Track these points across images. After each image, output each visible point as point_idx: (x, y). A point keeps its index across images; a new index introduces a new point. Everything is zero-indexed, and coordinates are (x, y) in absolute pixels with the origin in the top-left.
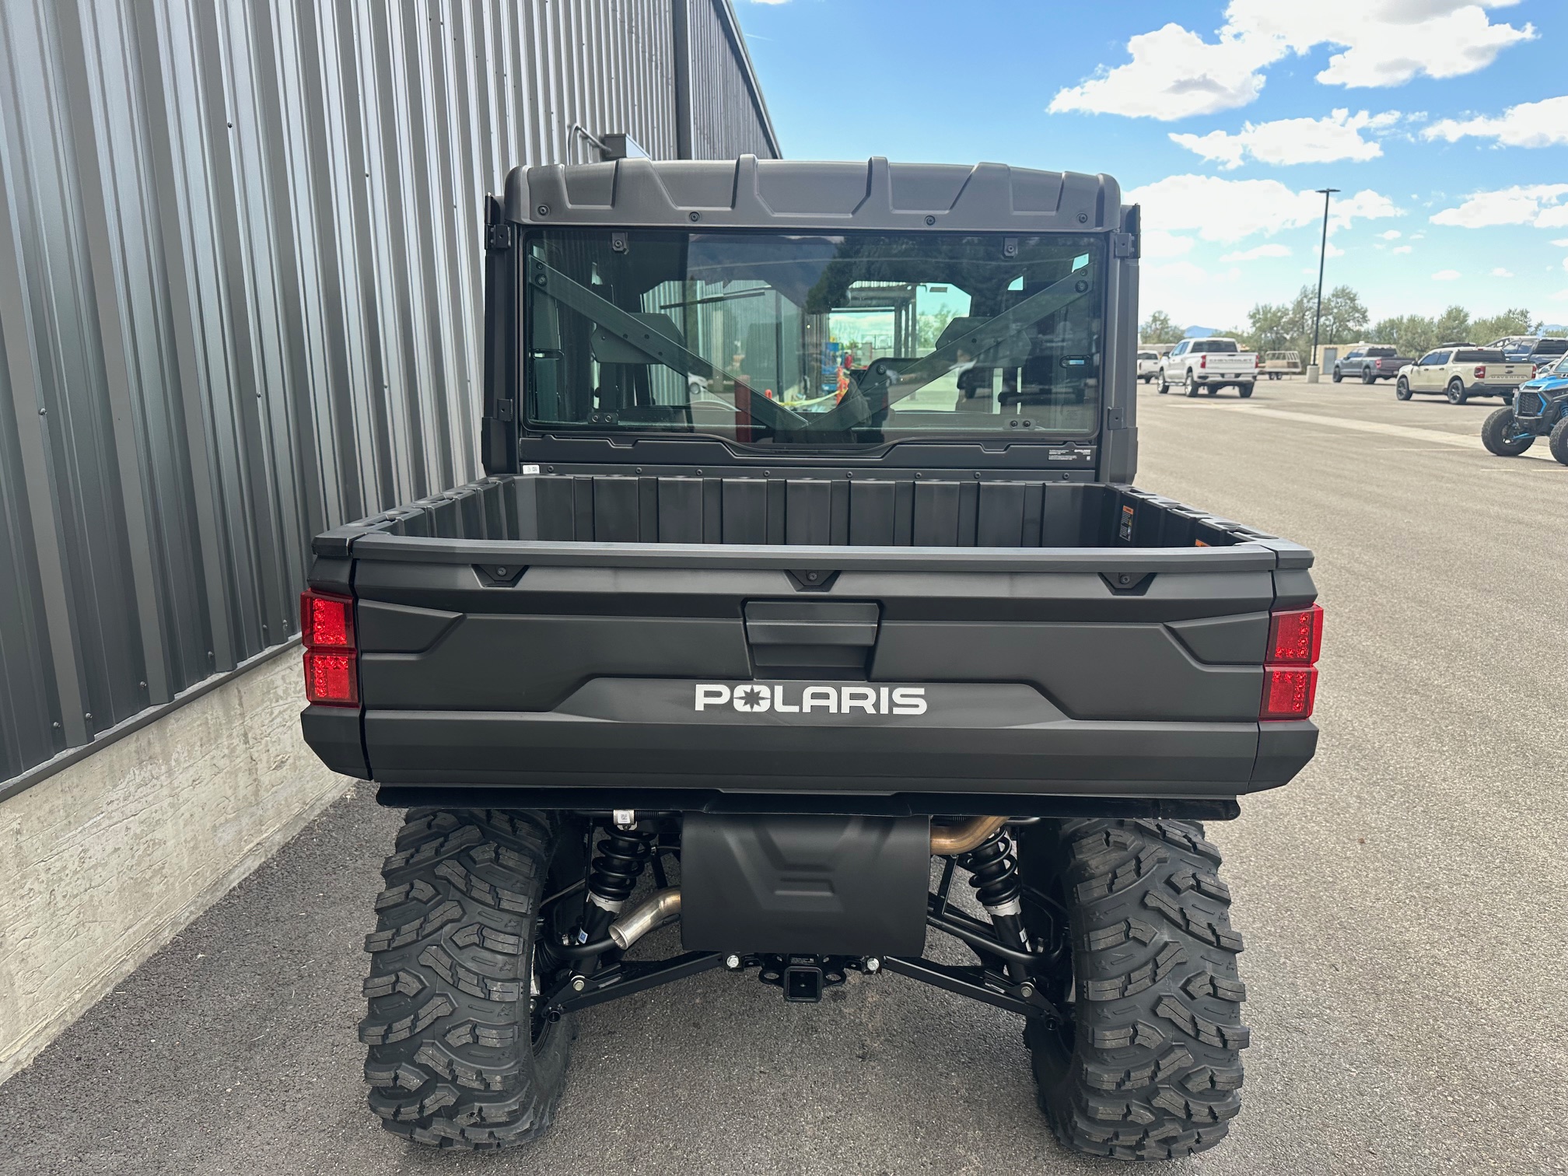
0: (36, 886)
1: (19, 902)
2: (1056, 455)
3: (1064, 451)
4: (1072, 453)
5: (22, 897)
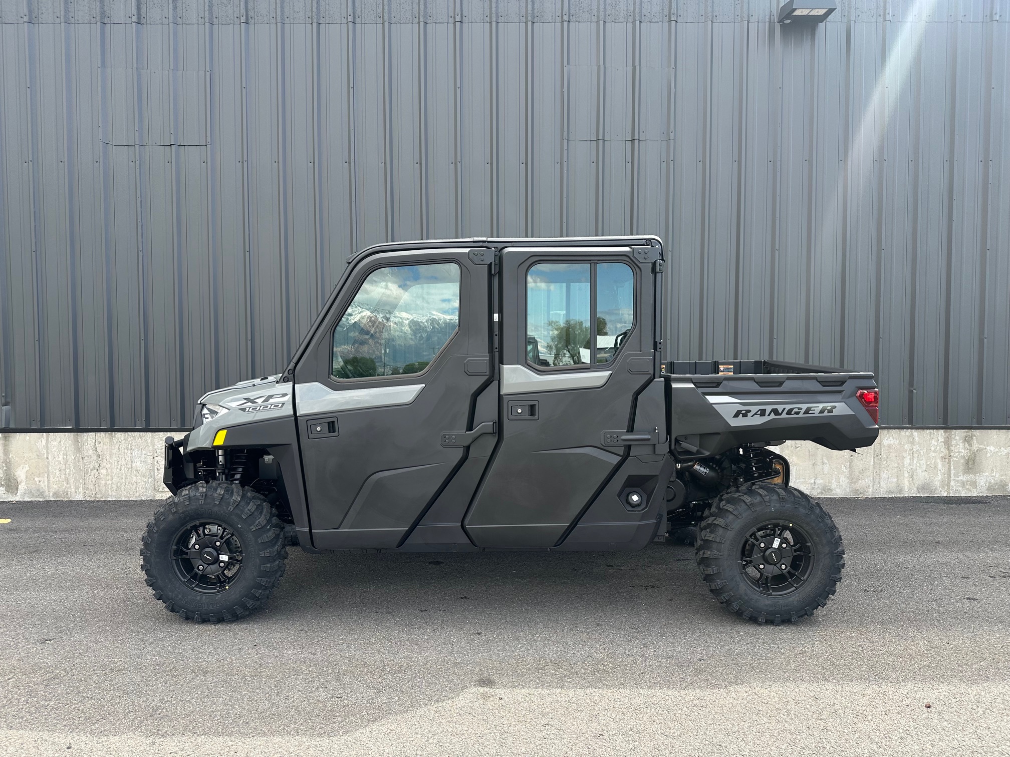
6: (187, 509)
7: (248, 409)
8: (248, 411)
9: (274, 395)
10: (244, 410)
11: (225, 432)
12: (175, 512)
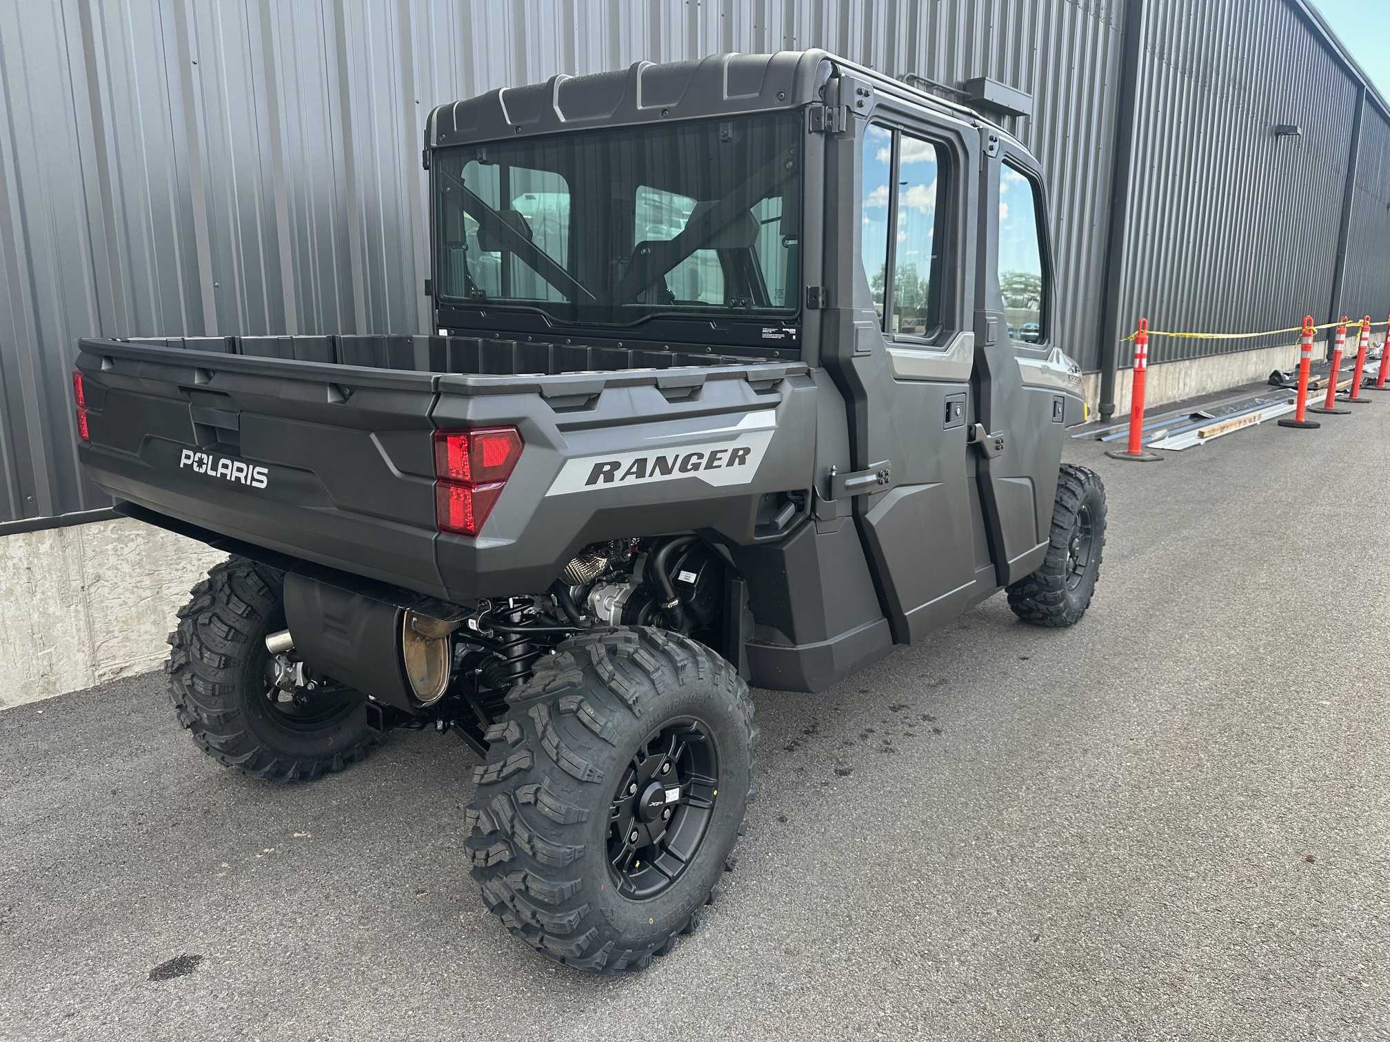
0: (189, 566)
1: (174, 572)
2: (768, 333)
3: (774, 330)
4: (780, 332)
5: (177, 570)
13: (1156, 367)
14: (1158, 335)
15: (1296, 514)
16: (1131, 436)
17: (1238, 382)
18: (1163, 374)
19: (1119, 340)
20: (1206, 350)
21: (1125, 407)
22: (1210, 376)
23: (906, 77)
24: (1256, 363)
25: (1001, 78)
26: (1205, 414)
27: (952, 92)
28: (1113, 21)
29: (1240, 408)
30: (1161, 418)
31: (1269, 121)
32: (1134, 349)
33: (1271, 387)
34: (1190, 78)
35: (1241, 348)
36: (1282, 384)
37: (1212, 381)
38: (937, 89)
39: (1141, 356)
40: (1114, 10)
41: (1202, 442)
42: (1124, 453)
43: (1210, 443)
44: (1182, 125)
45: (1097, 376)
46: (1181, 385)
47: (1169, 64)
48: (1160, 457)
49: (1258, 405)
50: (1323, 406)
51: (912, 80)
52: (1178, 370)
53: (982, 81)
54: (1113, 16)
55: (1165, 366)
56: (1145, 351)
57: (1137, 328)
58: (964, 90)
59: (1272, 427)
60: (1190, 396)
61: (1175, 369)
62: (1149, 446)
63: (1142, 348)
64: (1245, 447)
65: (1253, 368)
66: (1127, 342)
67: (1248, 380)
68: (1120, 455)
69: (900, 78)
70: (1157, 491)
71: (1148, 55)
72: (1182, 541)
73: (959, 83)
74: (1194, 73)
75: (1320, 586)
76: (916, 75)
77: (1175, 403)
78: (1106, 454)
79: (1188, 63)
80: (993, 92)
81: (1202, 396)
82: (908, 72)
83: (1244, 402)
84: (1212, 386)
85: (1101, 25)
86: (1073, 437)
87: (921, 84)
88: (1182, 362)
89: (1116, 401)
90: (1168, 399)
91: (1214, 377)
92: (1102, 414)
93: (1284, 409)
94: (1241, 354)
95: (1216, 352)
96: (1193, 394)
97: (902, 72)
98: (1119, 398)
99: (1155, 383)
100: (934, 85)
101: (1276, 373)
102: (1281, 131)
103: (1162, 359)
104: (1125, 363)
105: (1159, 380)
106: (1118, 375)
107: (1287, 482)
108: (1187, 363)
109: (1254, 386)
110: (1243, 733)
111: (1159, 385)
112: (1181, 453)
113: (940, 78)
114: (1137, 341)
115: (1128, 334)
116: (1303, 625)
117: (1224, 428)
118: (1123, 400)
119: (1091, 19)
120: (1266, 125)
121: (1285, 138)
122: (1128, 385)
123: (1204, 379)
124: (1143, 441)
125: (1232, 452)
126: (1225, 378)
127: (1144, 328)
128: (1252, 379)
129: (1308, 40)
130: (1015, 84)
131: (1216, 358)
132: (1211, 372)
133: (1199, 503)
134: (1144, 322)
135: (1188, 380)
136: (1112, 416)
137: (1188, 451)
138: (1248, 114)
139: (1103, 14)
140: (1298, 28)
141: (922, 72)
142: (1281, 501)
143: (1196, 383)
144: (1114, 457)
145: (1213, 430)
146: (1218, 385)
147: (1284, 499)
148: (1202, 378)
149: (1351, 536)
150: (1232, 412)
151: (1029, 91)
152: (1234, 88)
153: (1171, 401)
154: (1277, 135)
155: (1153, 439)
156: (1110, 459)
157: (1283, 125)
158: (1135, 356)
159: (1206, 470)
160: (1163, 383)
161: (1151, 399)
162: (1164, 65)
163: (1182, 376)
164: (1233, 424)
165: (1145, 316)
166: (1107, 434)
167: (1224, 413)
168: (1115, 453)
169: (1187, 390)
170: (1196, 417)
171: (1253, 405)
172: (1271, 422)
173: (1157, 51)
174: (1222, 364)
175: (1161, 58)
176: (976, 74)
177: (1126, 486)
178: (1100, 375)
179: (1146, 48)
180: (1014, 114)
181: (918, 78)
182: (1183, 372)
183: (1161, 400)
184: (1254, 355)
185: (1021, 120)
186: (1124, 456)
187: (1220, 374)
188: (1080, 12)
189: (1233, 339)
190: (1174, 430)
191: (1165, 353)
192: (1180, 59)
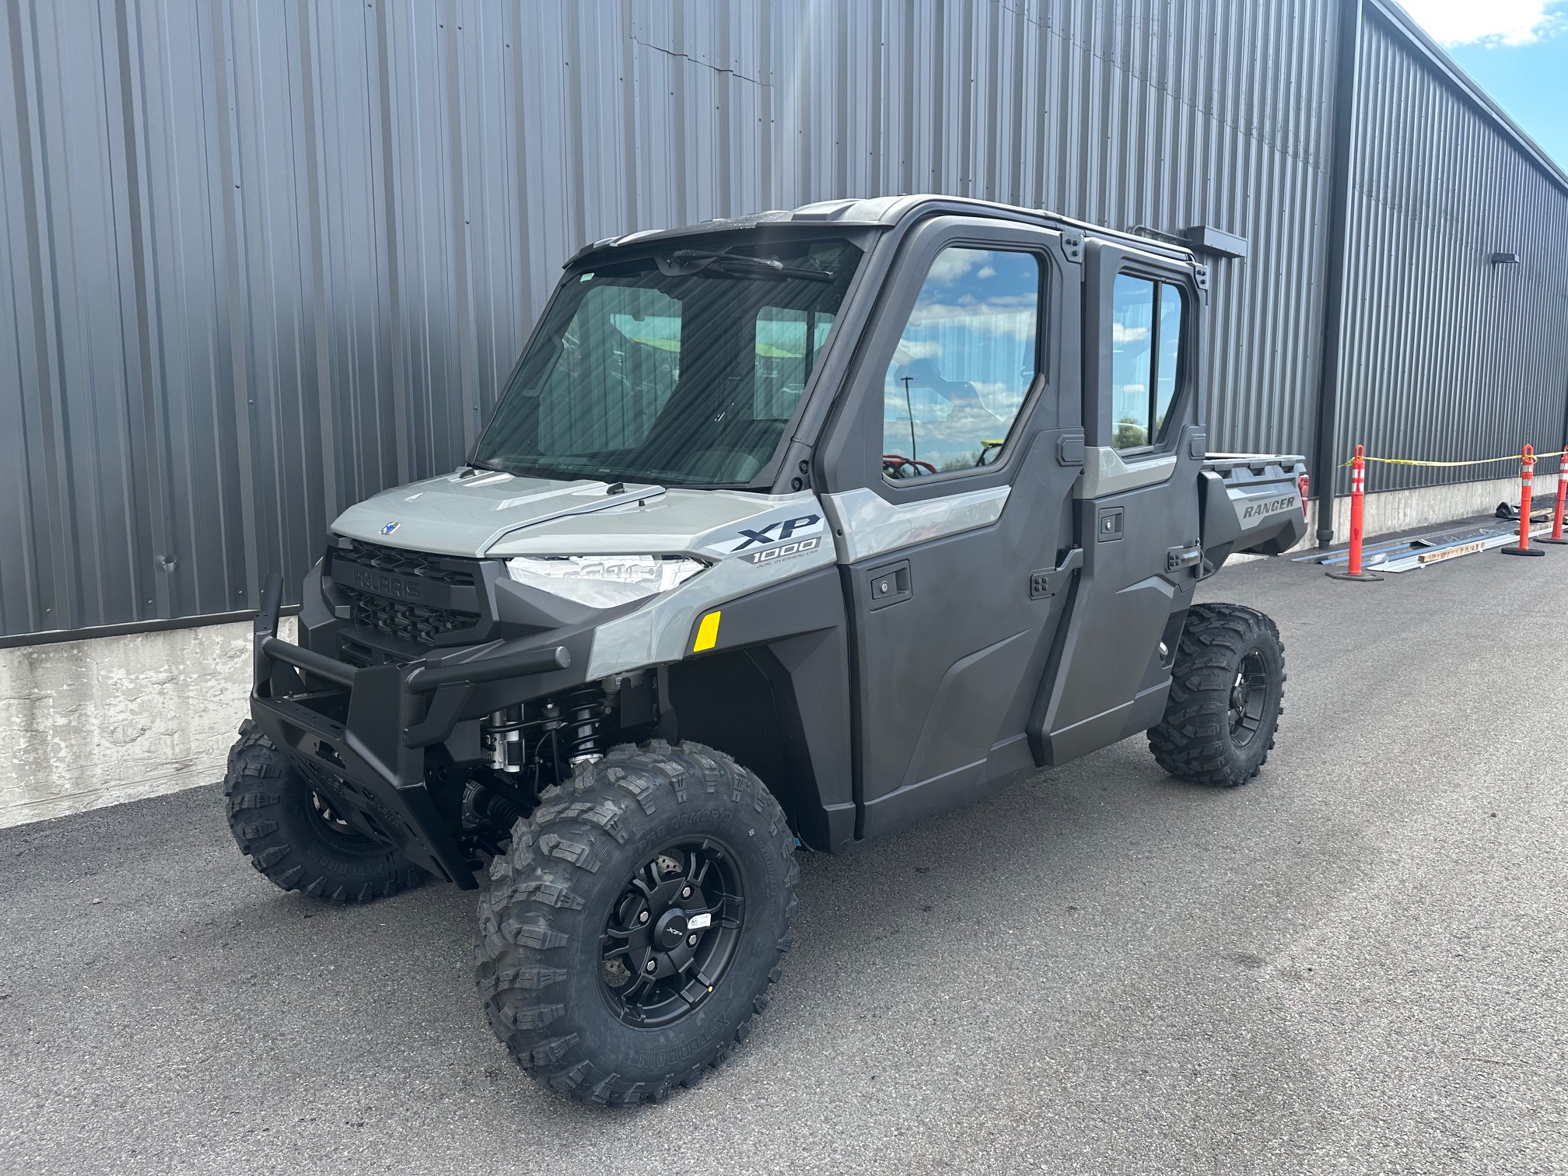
6: (653, 824)
7: (757, 556)
8: (759, 561)
9: (794, 521)
10: (750, 558)
11: (718, 614)
12: (627, 841)
13: (1374, 496)
14: (1375, 462)
15: (1510, 623)
16: (1351, 560)
17: (1463, 514)
18: (1382, 503)
19: (1336, 466)
20: (1426, 480)
21: (1344, 535)
22: (1432, 507)
23: (1135, 229)
24: (1482, 495)
25: (1217, 225)
26: (1426, 543)
27: (1174, 239)
28: (1322, 166)
29: (1462, 537)
30: (1382, 545)
31: (1484, 249)
32: (1351, 473)
33: (1498, 520)
34: (1400, 212)
35: (1464, 479)
36: (1510, 517)
37: (1434, 512)
38: (1162, 237)
39: (1358, 481)
40: (1322, 155)
41: (1423, 566)
42: (1344, 574)
43: (1431, 567)
44: (1393, 258)
45: (1315, 503)
46: (1401, 515)
47: (1377, 201)
48: (1379, 578)
49: (1482, 535)
50: (1550, 537)
51: (1139, 231)
52: (1397, 500)
53: (1202, 229)
54: (1322, 161)
55: (1383, 496)
56: (1362, 475)
57: (1353, 454)
58: (1185, 237)
59: (1495, 554)
60: (1411, 527)
61: (1394, 499)
62: (1370, 568)
63: (1359, 473)
64: (1465, 571)
65: (1479, 500)
66: (1344, 468)
67: (1473, 512)
68: (1341, 576)
69: (1129, 230)
70: (1378, 604)
71: (1357, 193)
72: (1402, 641)
73: (1180, 231)
74: (1403, 208)
75: (1525, 672)
76: (1143, 226)
77: (1396, 532)
78: (1327, 574)
79: (1397, 198)
80: (1211, 239)
81: (1424, 527)
82: (1136, 224)
83: (1468, 532)
84: (1435, 516)
85: (1310, 170)
86: (1293, 560)
87: (1148, 233)
88: (1401, 492)
89: (1335, 527)
90: (1387, 529)
91: (1437, 509)
92: (1320, 541)
93: (1510, 539)
94: (1465, 485)
95: (1438, 482)
96: (1415, 525)
97: (1131, 223)
98: (1337, 525)
99: (1374, 512)
100: (1158, 234)
101: (1503, 506)
102: (1497, 259)
103: (1380, 487)
104: (1342, 491)
105: (1377, 509)
106: (1336, 502)
107: (1504, 599)
108: (1407, 493)
109: (1480, 518)
110: (1449, 755)
111: (1378, 514)
112: (1401, 575)
113: (1164, 227)
114: (1353, 467)
115: (1344, 461)
116: (1507, 697)
117: (1445, 554)
118: (1341, 527)
119: (1300, 165)
120: (1481, 254)
121: (1502, 266)
122: (1346, 513)
123: (1426, 509)
124: (1363, 564)
125: (1453, 575)
126: (1448, 510)
127: (1360, 454)
128: (1478, 511)
129: (1523, 166)
130: (1231, 230)
131: (1437, 489)
132: (1432, 502)
133: (1419, 613)
134: (1361, 449)
135: (1409, 510)
136: (1331, 543)
137: (1409, 573)
138: (1461, 244)
139: (1311, 160)
140: (1512, 156)
141: (1148, 224)
142: (1497, 613)
143: (1417, 514)
144: (1334, 578)
145: (1433, 555)
146: (1441, 516)
147: (1500, 612)
148: (1423, 509)
149: (1561, 639)
150: (1454, 540)
151: (1243, 235)
152: (1446, 219)
153: (1391, 531)
154: (1494, 263)
155: (1372, 563)
156: (1331, 579)
157: (1500, 254)
158: (1352, 480)
159: (1426, 589)
160: (1382, 511)
161: (1369, 528)
162: (1373, 202)
163: (1402, 506)
164: (1454, 551)
165: (1362, 443)
166: (1326, 558)
167: (1446, 542)
168: (1335, 573)
169: (1408, 520)
170: (1417, 545)
171: (1476, 535)
172: (1495, 550)
173: (1365, 189)
174: (1444, 495)
175: (1370, 196)
176: (1196, 223)
177: (1347, 600)
178: (1317, 502)
179: (1354, 187)
180: (1230, 256)
181: (1145, 229)
182: (1403, 501)
183: (1381, 530)
184: (1478, 486)
185: (1236, 261)
186: (1345, 576)
187: (1443, 505)
188: (1289, 160)
189: (1455, 467)
190: (1393, 556)
191: (1384, 481)
192: (1389, 195)
